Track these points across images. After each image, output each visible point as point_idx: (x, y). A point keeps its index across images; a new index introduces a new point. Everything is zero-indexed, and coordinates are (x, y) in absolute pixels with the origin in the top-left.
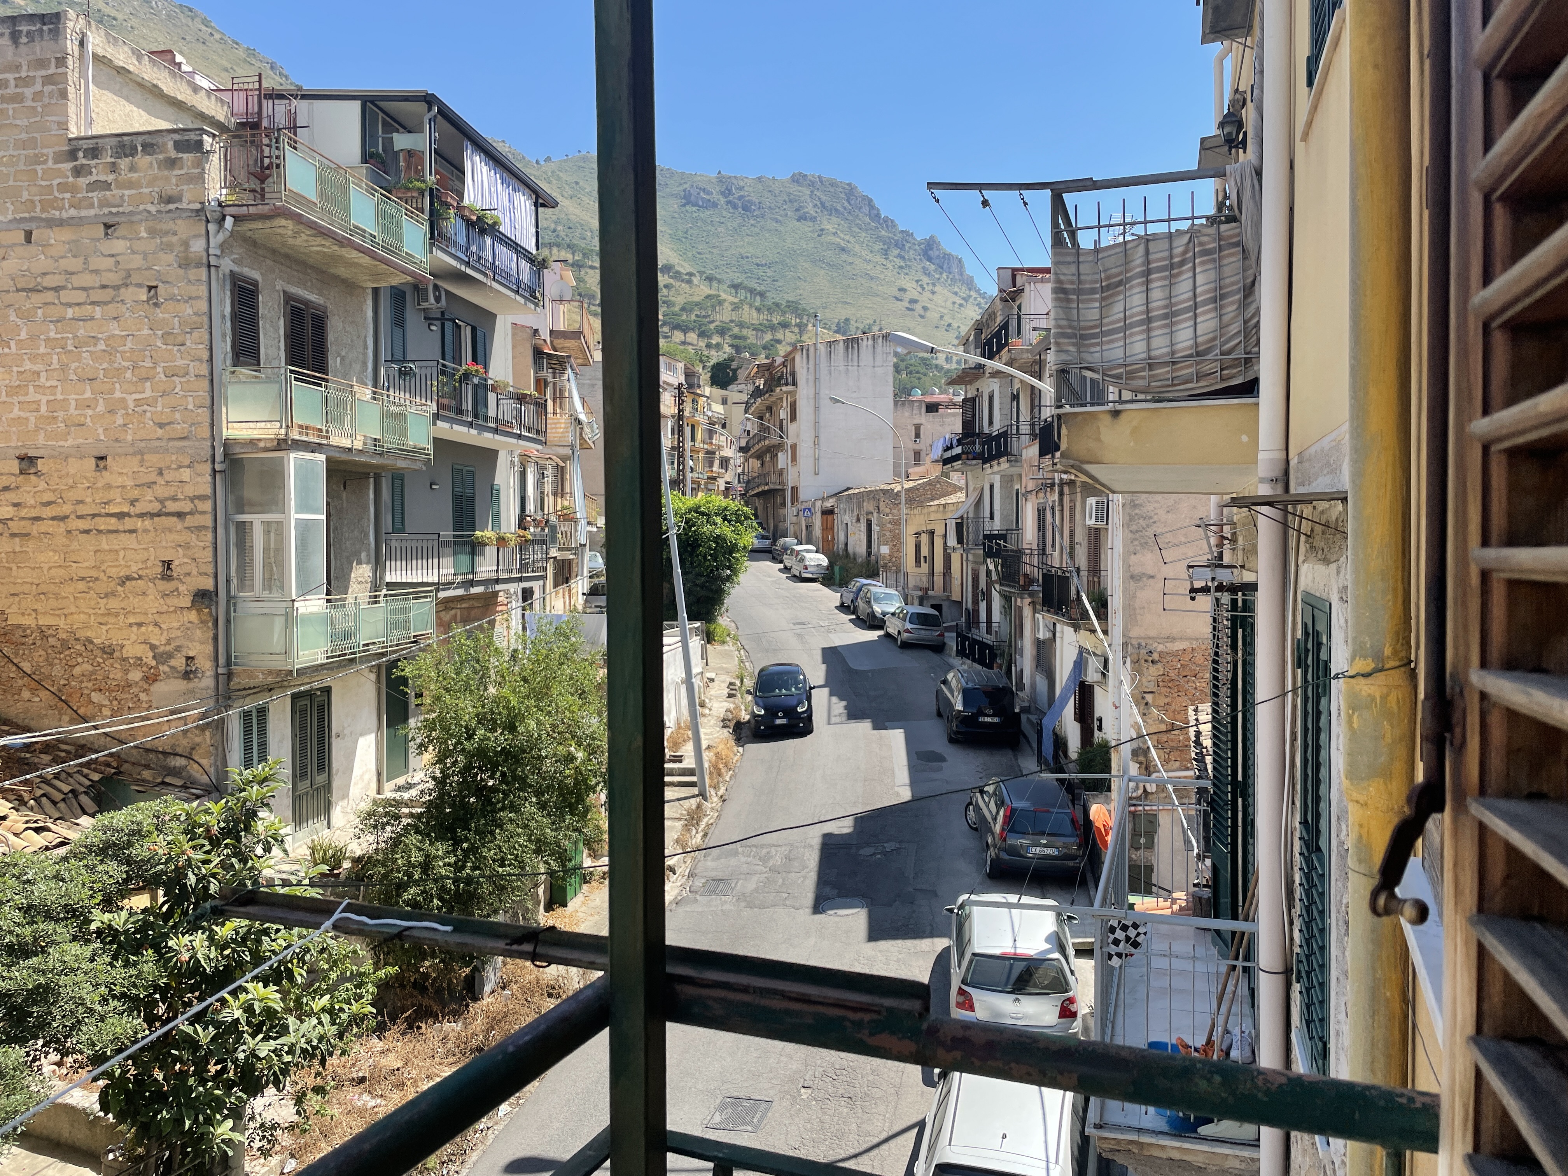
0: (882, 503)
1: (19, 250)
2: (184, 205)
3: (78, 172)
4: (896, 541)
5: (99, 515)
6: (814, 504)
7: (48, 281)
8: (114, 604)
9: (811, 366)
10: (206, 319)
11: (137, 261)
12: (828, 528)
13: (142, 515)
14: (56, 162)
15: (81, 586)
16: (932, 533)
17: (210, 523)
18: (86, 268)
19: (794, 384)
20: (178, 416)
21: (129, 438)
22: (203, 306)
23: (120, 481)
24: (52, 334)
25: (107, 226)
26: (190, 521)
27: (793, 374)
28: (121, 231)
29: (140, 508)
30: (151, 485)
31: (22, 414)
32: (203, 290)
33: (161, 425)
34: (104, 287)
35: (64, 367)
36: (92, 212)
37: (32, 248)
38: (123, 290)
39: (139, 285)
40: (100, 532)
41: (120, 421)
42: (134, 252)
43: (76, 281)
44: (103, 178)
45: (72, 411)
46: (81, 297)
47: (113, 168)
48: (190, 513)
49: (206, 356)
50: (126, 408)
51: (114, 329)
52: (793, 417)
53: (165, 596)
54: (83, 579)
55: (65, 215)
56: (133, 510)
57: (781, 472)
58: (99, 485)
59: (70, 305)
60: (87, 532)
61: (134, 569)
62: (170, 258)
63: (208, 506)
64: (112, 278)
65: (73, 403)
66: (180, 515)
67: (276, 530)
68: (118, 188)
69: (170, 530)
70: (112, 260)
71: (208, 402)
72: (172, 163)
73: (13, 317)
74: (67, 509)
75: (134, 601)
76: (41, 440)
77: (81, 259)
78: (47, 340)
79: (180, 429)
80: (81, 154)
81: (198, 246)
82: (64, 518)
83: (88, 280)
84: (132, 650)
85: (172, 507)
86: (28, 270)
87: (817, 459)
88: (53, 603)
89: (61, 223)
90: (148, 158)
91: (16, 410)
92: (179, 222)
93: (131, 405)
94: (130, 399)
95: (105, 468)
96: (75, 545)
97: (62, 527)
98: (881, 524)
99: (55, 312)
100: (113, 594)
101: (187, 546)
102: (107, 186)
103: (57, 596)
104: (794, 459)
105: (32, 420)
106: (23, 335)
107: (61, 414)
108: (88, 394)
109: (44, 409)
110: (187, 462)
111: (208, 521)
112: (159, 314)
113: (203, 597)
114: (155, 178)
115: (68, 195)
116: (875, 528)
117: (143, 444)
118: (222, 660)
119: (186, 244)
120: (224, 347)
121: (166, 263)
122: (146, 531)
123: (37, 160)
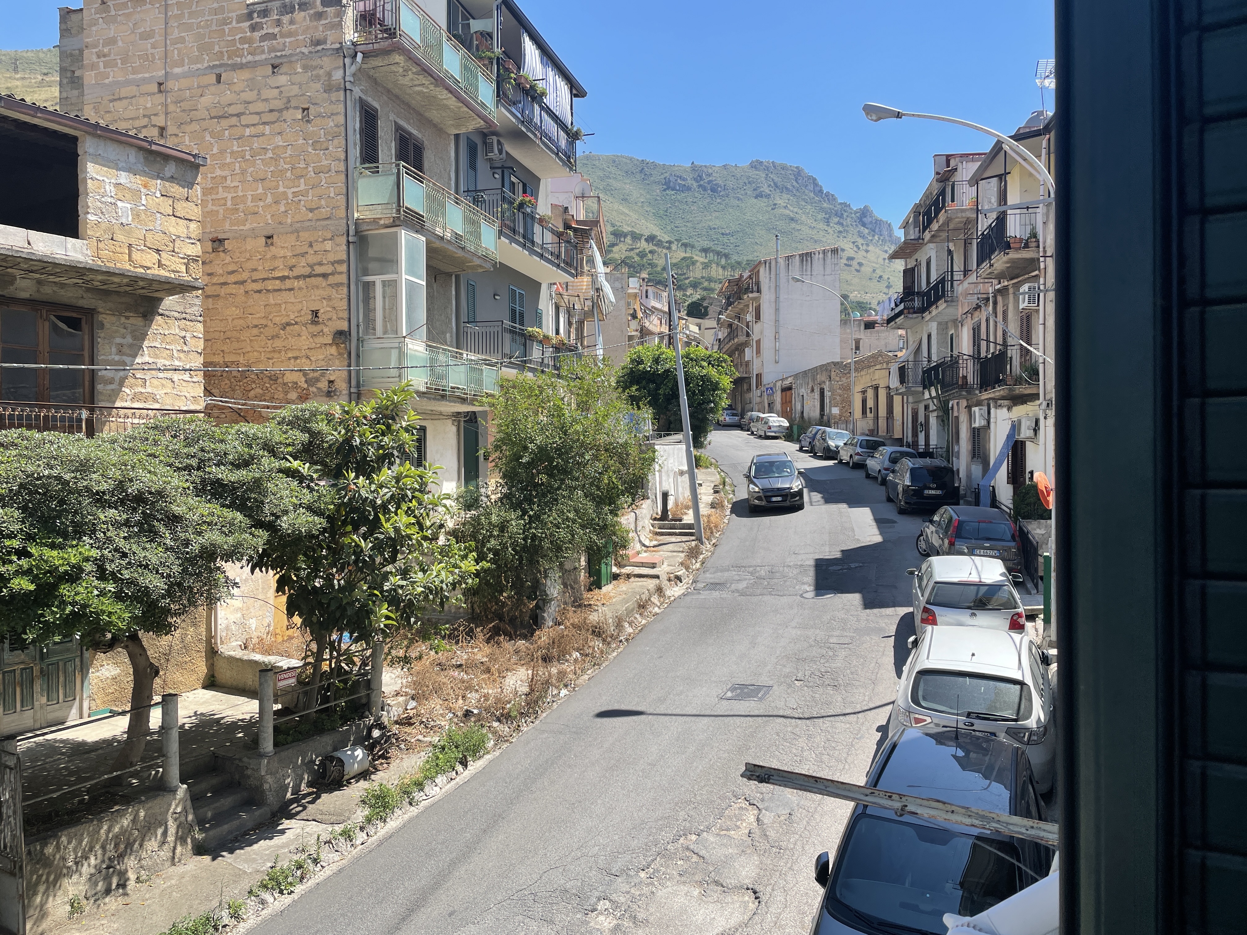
0: (833, 373)
1: (213, 89)
2: (328, 46)
3: (253, 28)
4: (846, 403)
5: (268, 279)
6: (775, 385)
7: (232, 110)
8: (278, 343)
9: (773, 276)
10: (343, 129)
11: (295, 90)
12: (787, 402)
13: (297, 277)
14: (238, 22)
15: (255, 331)
16: (876, 388)
17: (345, 281)
18: (259, 98)
19: (759, 291)
20: (323, 202)
21: (289, 221)
22: (341, 119)
23: (282, 253)
24: (235, 148)
25: (274, 67)
26: (332, 280)
27: (758, 284)
28: (283, 69)
29: (297, 272)
30: (305, 254)
31: (214, 208)
32: (341, 108)
33: (311, 210)
34: (271, 111)
35: (243, 172)
36: (264, 57)
37: (221, 86)
38: (285, 112)
39: (296, 108)
40: (268, 291)
41: (283, 209)
42: (293, 84)
43: (252, 108)
44: (270, 31)
45: (249, 203)
46: (255, 119)
47: (278, 23)
48: (332, 274)
49: (343, 157)
50: (287, 199)
51: (279, 141)
52: (758, 317)
53: (314, 336)
54: (256, 326)
55: (244, 61)
56: (291, 274)
57: (747, 364)
58: (268, 256)
59: (247, 126)
60: (259, 292)
61: (292, 317)
62: (318, 86)
63: (343, 268)
64: (278, 104)
65: (250, 197)
66: (325, 276)
67: (392, 286)
68: (281, 37)
69: (317, 287)
70: (277, 91)
71: (344, 191)
72: (319, 16)
73: (208, 138)
74: (245, 276)
75: (292, 341)
76: (227, 226)
77: (256, 92)
78: (232, 153)
79: (325, 212)
80: (255, 15)
81: (338, 75)
82: (243, 282)
83: (260, 106)
84: (290, 378)
85: (319, 270)
86: (218, 103)
87: (776, 351)
88: (235, 345)
89: (242, 66)
90: (303, 14)
91: (210, 205)
92: (325, 59)
93: (290, 196)
94: (290, 192)
95: (272, 244)
96: (251, 302)
97: (241, 289)
98: (832, 390)
99: (238, 131)
100: (277, 336)
101: (329, 299)
102: (274, 36)
103: (238, 340)
104: (758, 352)
105: (221, 211)
106: (215, 150)
107: (241, 206)
108: (260, 191)
109: (229, 203)
110: (329, 236)
111: (343, 279)
112: (311, 128)
113: (341, 336)
114: (308, 28)
115: (246, 46)
116: (827, 394)
117: (299, 225)
118: (354, 383)
119: (329, 74)
120: (355, 152)
121: (315, 89)
122: (300, 289)
123: (225, 22)
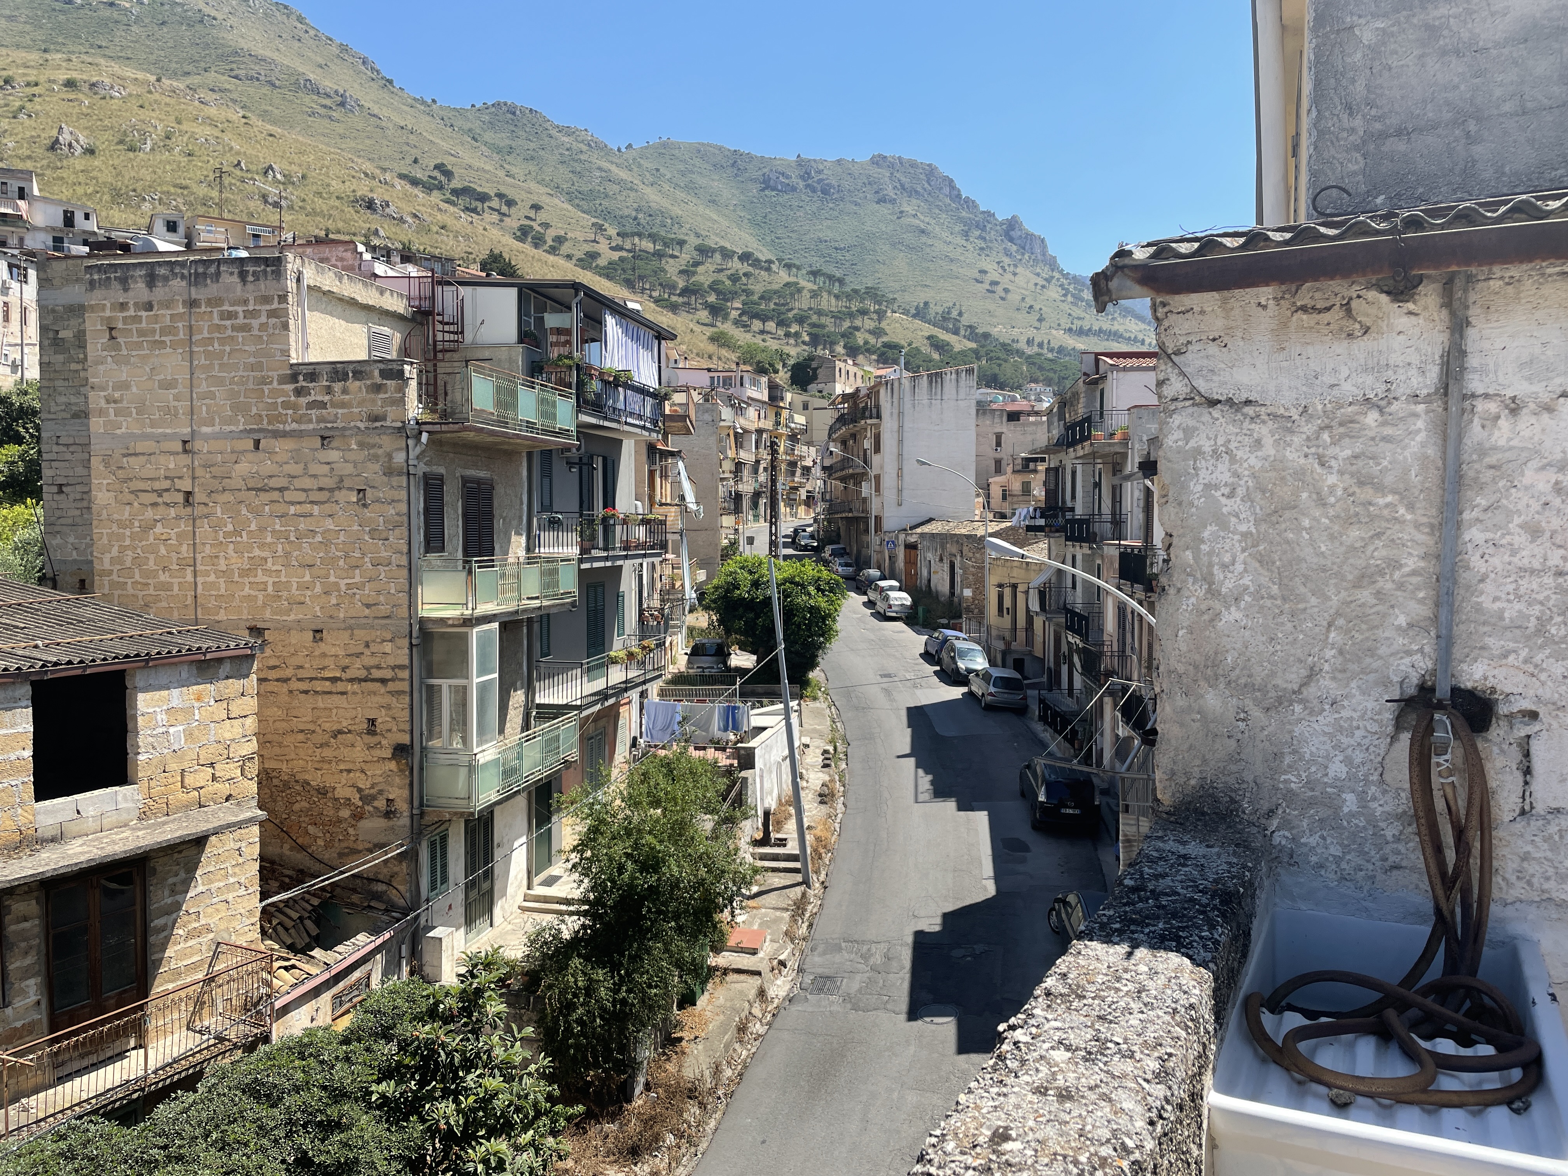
0: (965, 548)
1: (250, 456)
2: (388, 424)
3: (299, 392)
4: (979, 585)
5: (316, 679)
6: (897, 537)
7: (273, 482)
8: (327, 753)
9: (895, 400)
10: (405, 518)
11: (349, 469)
12: (911, 562)
13: (351, 680)
14: (280, 383)
15: (301, 737)
16: (1014, 587)
17: (407, 688)
18: (306, 473)
19: (879, 416)
20: (382, 598)
21: (342, 615)
22: (404, 508)
23: (333, 651)
24: (277, 527)
25: (323, 438)
26: (391, 686)
27: (878, 407)
28: (334, 444)
29: (350, 674)
30: (359, 655)
31: (252, 592)
32: (404, 494)
33: (368, 606)
34: (321, 489)
35: (287, 554)
36: (311, 426)
37: (261, 455)
38: (336, 493)
39: (350, 489)
40: (316, 692)
41: (334, 601)
42: (346, 461)
43: (298, 483)
44: (319, 398)
45: (294, 590)
46: (302, 497)
47: (329, 390)
48: (392, 680)
49: (405, 549)
50: (339, 591)
51: (330, 524)
52: (877, 450)
53: (370, 748)
54: (302, 731)
55: (288, 428)
56: (344, 676)
57: (865, 500)
58: (317, 653)
59: (292, 503)
60: (306, 692)
61: (345, 724)
62: (377, 467)
63: (406, 674)
64: (329, 482)
65: (295, 586)
66: (383, 681)
67: (462, 693)
68: (333, 406)
69: (375, 694)
70: (327, 468)
71: (407, 588)
72: (378, 388)
73: (244, 511)
74: (289, 673)
75: (345, 752)
76: (268, 615)
77: (302, 465)
78: (274, 532)
79: (384, 609)
80: (301, 378)
81: (400, 458)
82: (286, 680)
83: (308, 483)
84: (342, 792)
85: (376, 674)
86: (257, 472)
87: (900, 491)
88: (277, 750)
89: (284, 434)
90: (358, 383)
91: (247, 589)
92: (384, 437)
93: (343, 588)
94: (343, 583)
95: (321, 639)
96: (295, 703)
97: (284, 688)
98: (964, 568)
99: (280, 508)
100: (326, 744)
101: (388, 707)
102: (323, 405)
103: (280, 744)
104: (878, 489)
105: (261, 597)
106: (253, 527)
107: (285, 594)
108: (307, 578)
109: (270, 589)
110: (389, 636)
111: (406, 686)
112: (367, 513)
113: (401, 751)
114: (364, 400)
115: (290, 412)
116: (958, 571)
117: (353, 621)
118: (416, 803)
119: (390, 456)
120: (419, 537)
121: (373, 471)
122: (354, 693)
123: (264, 381)
